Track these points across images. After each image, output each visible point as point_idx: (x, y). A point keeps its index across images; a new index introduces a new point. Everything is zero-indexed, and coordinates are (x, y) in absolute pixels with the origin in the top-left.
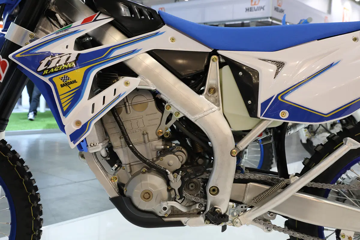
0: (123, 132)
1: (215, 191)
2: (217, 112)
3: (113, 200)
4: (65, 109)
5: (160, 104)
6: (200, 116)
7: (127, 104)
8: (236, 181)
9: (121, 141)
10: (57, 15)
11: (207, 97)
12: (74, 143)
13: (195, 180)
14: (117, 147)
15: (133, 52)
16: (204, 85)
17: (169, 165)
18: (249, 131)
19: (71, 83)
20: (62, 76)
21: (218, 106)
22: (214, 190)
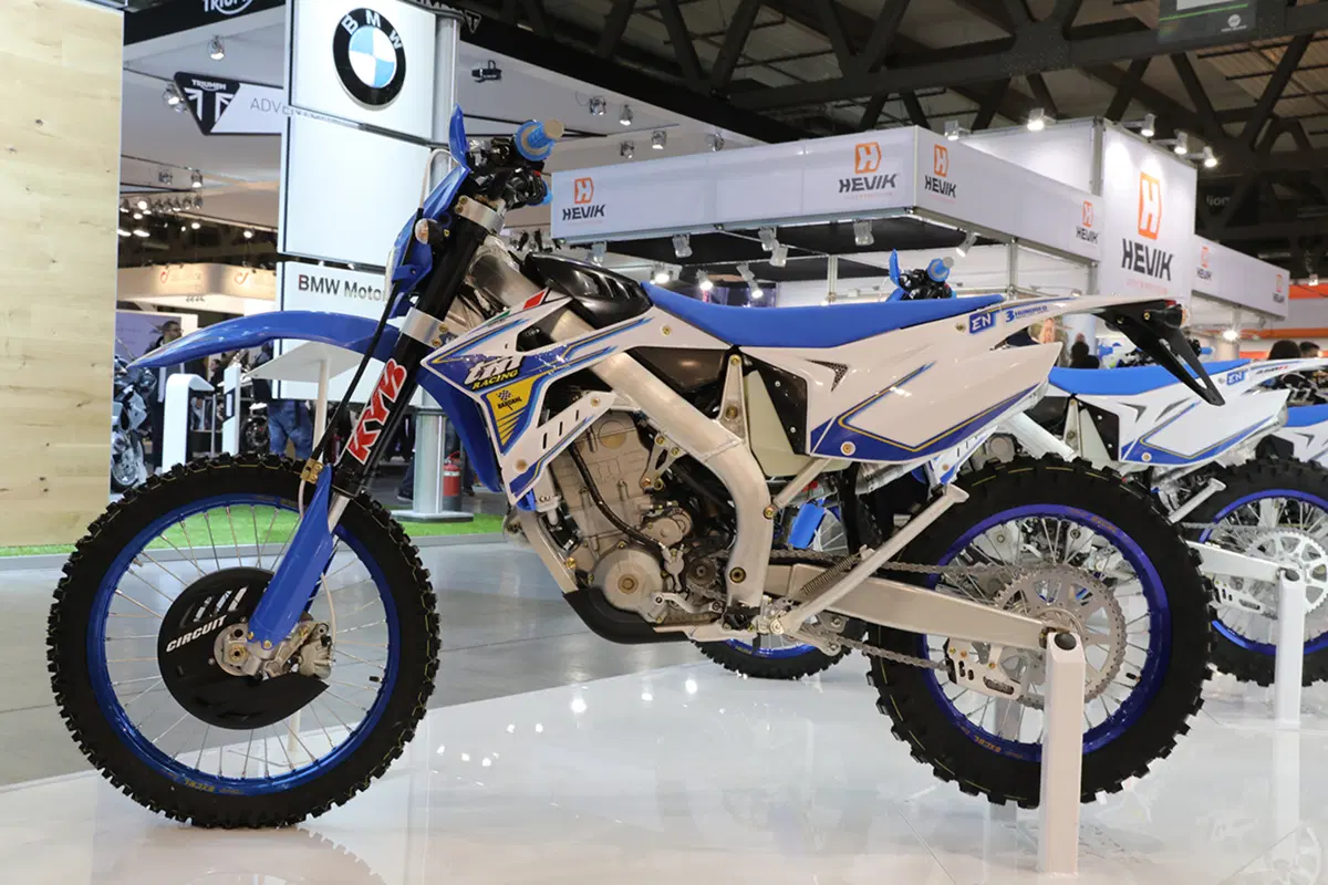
0: (587, 482)
1: (740, 575)
2: (741, 447)
3: (569, 597)
4: (504, 442)
5: (647, 435)
6: (714, 452)
7: (592, 435)
8: (772, 562)
9: (582, 499)
10: (476, 292)
11: (723, 422)
12: (516, 496)
13: (705, 561)
14: (576, 508)
15: (605, 351)
16: (719, 403)
17: (664, 536)
18: (790, 478)
19: (513, 401)
20: (501, 391)
21: (743, 437)
22: (737, 575)
